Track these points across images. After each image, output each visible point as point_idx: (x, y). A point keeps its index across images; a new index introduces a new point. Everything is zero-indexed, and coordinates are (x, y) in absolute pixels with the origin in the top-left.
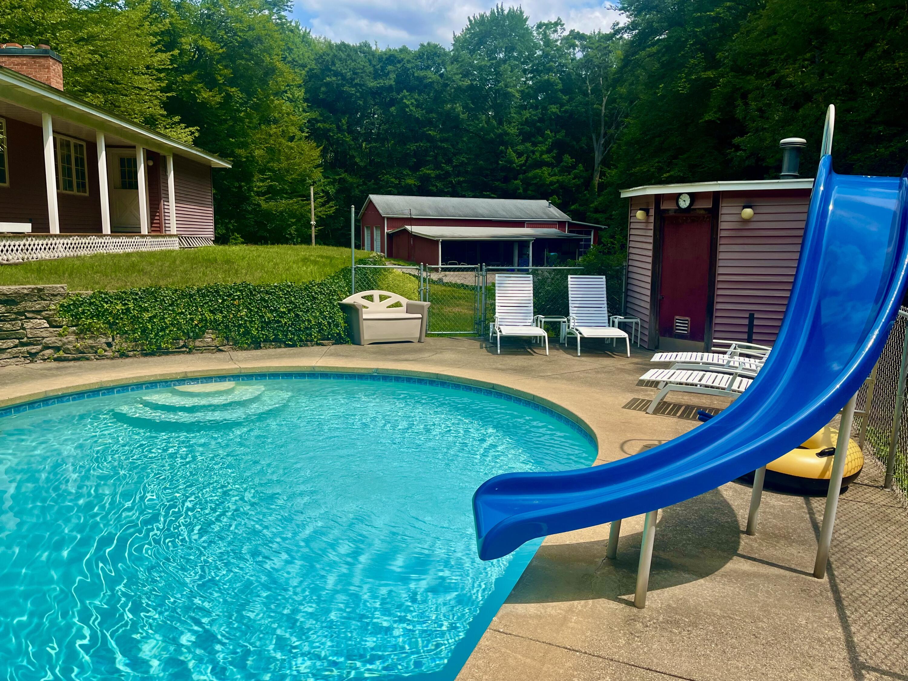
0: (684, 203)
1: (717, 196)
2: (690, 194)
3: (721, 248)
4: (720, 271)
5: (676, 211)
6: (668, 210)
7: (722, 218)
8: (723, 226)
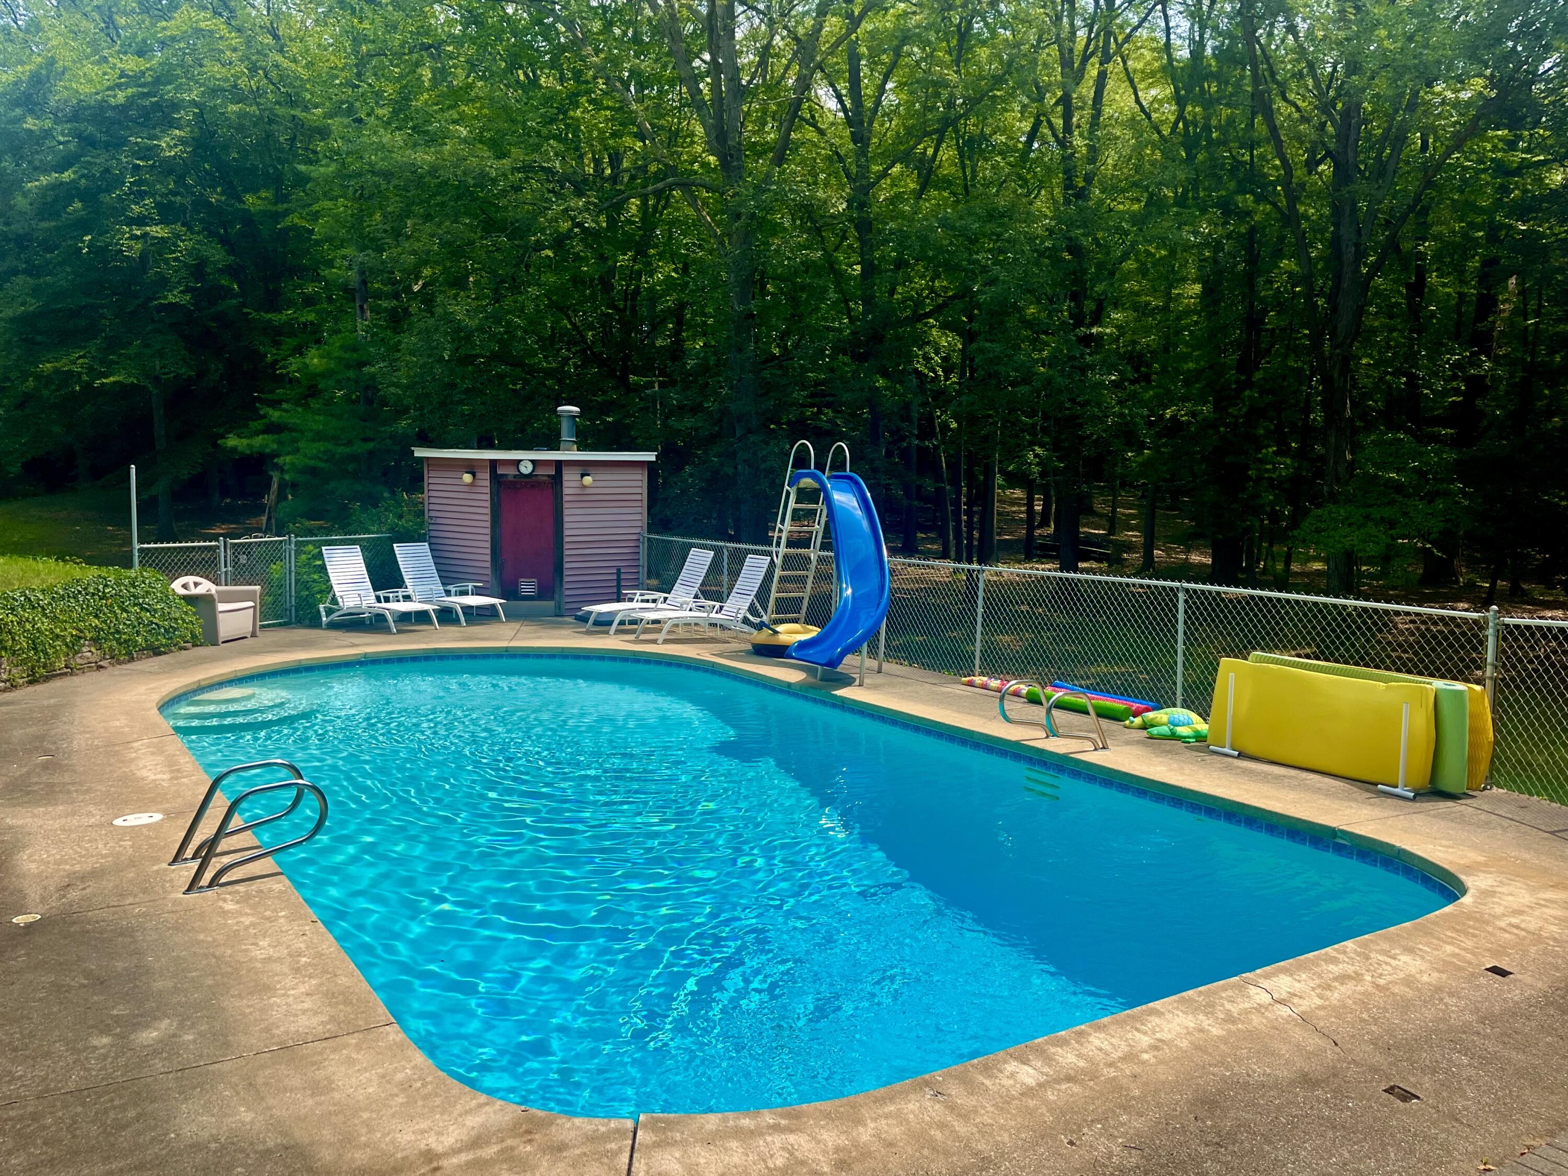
0: (526, 469)
1: (559, 464)
2: (532, 461)
3: (566, 512)
4: (566, 532)
5: (515, 476)
6: (506, 475)
7: (565, 484)
8: (566, 491)
